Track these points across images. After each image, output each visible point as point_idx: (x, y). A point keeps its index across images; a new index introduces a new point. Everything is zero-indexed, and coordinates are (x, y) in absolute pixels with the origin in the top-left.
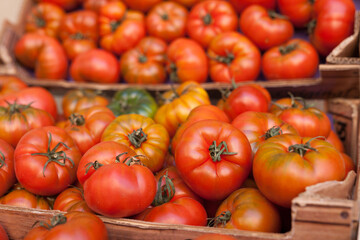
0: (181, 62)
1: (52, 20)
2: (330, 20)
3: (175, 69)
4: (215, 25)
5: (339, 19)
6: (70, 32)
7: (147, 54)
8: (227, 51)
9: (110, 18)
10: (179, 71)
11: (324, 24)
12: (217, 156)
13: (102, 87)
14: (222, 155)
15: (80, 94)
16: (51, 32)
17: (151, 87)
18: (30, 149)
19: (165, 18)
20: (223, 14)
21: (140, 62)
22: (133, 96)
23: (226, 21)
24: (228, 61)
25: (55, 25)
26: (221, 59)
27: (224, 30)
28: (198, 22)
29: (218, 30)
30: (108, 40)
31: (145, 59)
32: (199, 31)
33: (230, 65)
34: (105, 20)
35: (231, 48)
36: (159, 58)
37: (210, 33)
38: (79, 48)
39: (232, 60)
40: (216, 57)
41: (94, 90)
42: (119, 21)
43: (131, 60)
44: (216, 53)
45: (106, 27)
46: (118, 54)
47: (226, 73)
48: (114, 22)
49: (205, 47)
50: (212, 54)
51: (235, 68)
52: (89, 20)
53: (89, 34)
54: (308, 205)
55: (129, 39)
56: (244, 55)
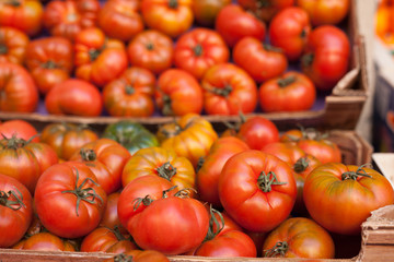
0: (177, 94)
1: (16, 47)
2: (327, 54)
3: (169, 102)
4: (207, 56)
5: (337, 53)
6: (41, 60)
7: (135, 85)
8: (225, 83)
9: (89, 46)
10: (175, 103)
11: (323, 58)
12: (268, 187)
13: (86, 121)
14: (272, 185)
15: (62, 128)
16: (14, 60)
17: (145, 120)
18: (57, 187)
19: (150, 48)
20: (214, 45)
21: (127, 93)
22: (130, 129)
23: (219, 52)
24: (225, 93)
25: (20, 52)
26: (219, 91)
27: (216, 62)
28: (186, 53)
29: (211, 62)
30: (86, 70)
31: (132, 91)
32: (190, 62)
33: (228, 98)
34: (82, 48)
35: (229, 80)
36: (147, 90)
37: (201, 64)
38: (52, 78)
39: (230, 92)
40: (213, 89)
41: (78, 124)
42: (99, 50)
43: (117, 91)
44: (213, 85)
45: (84, 55)
46: (100, 85)
47: (223, 105)
48: (93, 51)
49: (199, 79)
50: (207, 86)
51: (234, 100)
52: (62, 47)
53: (62, 62)
54: (380, 228)
55: (112, 69)
56: (242, 88)
